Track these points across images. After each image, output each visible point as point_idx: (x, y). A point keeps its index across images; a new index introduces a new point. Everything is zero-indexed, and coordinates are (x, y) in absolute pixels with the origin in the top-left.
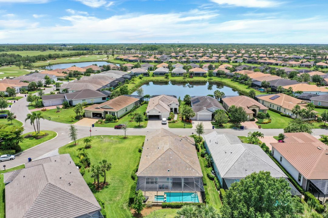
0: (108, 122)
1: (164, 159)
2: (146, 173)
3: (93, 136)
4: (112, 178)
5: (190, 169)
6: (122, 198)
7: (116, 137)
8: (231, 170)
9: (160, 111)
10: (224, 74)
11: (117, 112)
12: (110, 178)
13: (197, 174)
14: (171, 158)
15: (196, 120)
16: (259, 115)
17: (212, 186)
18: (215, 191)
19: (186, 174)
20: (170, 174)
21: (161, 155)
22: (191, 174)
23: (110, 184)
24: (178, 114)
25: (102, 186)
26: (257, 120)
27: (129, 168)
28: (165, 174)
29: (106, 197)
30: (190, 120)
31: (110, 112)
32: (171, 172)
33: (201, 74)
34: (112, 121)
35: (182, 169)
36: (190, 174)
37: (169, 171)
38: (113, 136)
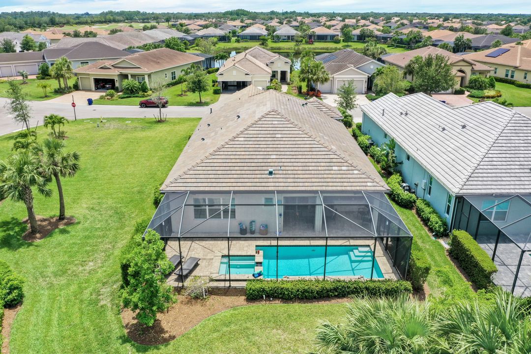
0: (127, 95)
1: (253, 139)
2: (193, 180)
3: (83, 119)
4: (91, 206)
5: (344, 168)
6: (106, 264)
7: (139, 121)
8: (481, 171)
9: (249, 73)
10: (373, 37)
11: (149, 76)
12: (85, 206)
13: (369, 184)
14: (279, 136)
15: (331, 93)
16: (471, 82)
17: (414, 225)
18: (426, 238)
19: (330, 184)
20: (277, 184)
21: (246, 130)
22: (350, 184)
23: (79, 223)
24: (288, 84)
25: (49, 227)
26: (469, 93)
27: (152, 180)
28: (258, 184)
29: (49, 264)
30: (318, 91)
31: (133, 76)
32: (277, 176)
33: (329, 38)
34: (136, 95)
35: (315, 168)
36: (345, 184)
37: (271, 173)
38: (132, 118)
